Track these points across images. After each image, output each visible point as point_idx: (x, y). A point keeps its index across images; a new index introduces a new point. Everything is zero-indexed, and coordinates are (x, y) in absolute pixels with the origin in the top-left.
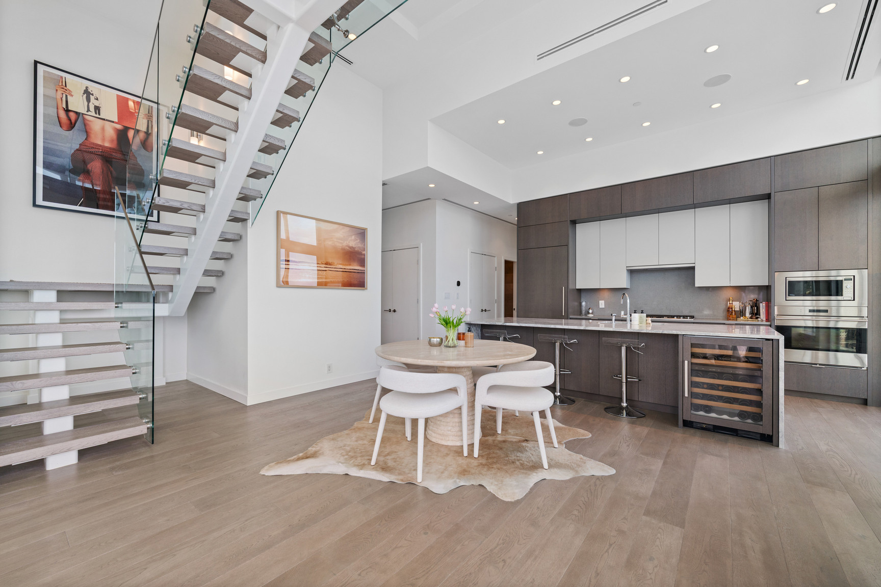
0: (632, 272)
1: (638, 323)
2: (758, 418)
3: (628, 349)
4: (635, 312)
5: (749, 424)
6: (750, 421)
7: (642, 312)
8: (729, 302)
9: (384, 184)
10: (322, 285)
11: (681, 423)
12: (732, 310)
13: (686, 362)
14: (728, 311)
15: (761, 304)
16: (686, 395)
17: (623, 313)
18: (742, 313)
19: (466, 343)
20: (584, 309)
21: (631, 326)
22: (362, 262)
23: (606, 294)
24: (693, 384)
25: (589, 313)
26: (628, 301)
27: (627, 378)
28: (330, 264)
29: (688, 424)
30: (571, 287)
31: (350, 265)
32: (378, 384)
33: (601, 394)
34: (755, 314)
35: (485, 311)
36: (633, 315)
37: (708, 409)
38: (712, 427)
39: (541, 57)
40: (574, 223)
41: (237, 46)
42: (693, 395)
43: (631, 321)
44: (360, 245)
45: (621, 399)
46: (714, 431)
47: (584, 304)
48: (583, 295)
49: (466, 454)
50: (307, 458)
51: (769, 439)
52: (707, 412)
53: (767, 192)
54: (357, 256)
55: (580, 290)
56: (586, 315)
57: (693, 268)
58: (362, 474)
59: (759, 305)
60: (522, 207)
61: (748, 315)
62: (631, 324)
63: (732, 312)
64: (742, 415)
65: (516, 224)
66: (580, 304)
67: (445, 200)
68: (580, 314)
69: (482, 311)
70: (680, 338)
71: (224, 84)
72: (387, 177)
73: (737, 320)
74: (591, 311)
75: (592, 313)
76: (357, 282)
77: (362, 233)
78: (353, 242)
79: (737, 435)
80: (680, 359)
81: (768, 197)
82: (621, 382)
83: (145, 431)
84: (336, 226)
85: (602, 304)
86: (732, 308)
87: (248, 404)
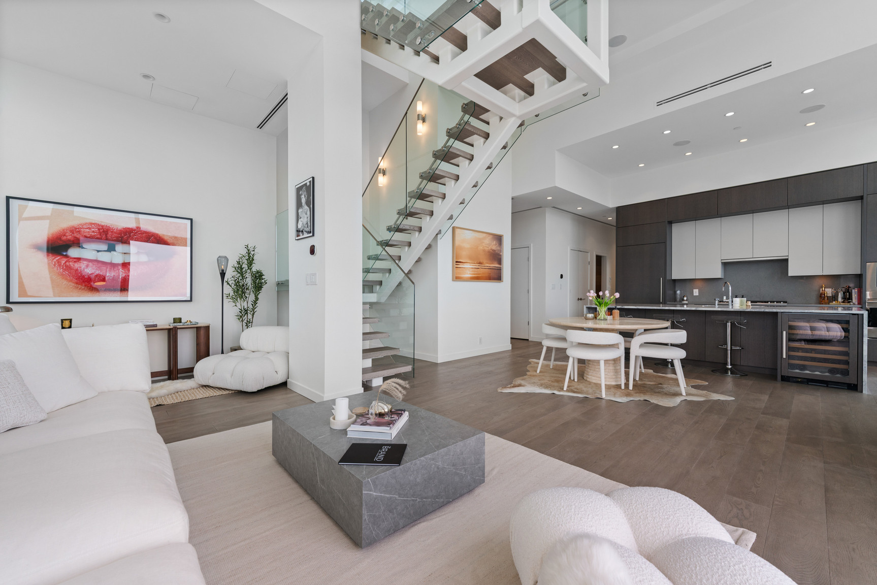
0: (726, 265)
1: (738, 304)
2: (845, 373)
3: (732, 324)
4: (736, 297)
5: (838, 377)
6: (838, 375)
7: (742, 297)
8: (821, 289)
9: (512, 199)
10: (477, 278)
11: (779, 377)
12: (825, 296)
13: (784, 332)
14: (820, 296)
15: (853, 291)
16: (784, 357)
17: (725, 298)
18: (834, 298)
19: (613, 317)
20: (678, 297)
21: (732, 308)
22: (500, 261)
23: (699, 284)
24: (789, 349)
25: (683, 300)
26: (730, 288)
27: (731, 348)
28: (482, 264)
29: (785, 379)
30: (668, 278)
31: (493, 263)
32: (543, 346)
33: (706, 360)
34: (847, 299)
35: (581, 299)
36: (735, 299)
37: (803, 368)
38: (805, 380)
39: (660, 104)
40: (670, 223)
41: (472, 130)
42: (789, 356)
43: (732, 302)
44: (499, 248)
45: (726, 364)
46: (808, 384)
47: (678, 292)
48: (677, 284)
49: (623, 387)
50: (515, 387)
51: (855, 387)
52: (801, 370)
53: (860, 194)
54: (496, 257)
55: (675, 281)
56: (680, 301)
57: (787, 260)
58: (561, 393)
59: (851, 291)
60: (619, 210)
61: (840, 299)
62: (732, 305)
63: (824, 298)
64: (832, 371)
65: (615, 225)
66: (675, 292)
67: (554, 207)
68: (674, 300)
69: (579, 299)
70: (779, 315)
71: (458, 153)
72: (515, 195)
73: (829, 304)
74: (685, 298)
75: (687, 300)
76: (497, 276)
77: (499, 239)
78: (494, 246)
79: (827, 386)
80: (779, 330)
81: (861, 198)
82: (726, 350)
83: (411, 370)
84: (485, 235)
85: (696, 292)
86: (824, 294)
87: (439, 362)
